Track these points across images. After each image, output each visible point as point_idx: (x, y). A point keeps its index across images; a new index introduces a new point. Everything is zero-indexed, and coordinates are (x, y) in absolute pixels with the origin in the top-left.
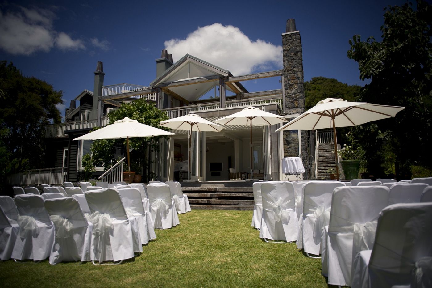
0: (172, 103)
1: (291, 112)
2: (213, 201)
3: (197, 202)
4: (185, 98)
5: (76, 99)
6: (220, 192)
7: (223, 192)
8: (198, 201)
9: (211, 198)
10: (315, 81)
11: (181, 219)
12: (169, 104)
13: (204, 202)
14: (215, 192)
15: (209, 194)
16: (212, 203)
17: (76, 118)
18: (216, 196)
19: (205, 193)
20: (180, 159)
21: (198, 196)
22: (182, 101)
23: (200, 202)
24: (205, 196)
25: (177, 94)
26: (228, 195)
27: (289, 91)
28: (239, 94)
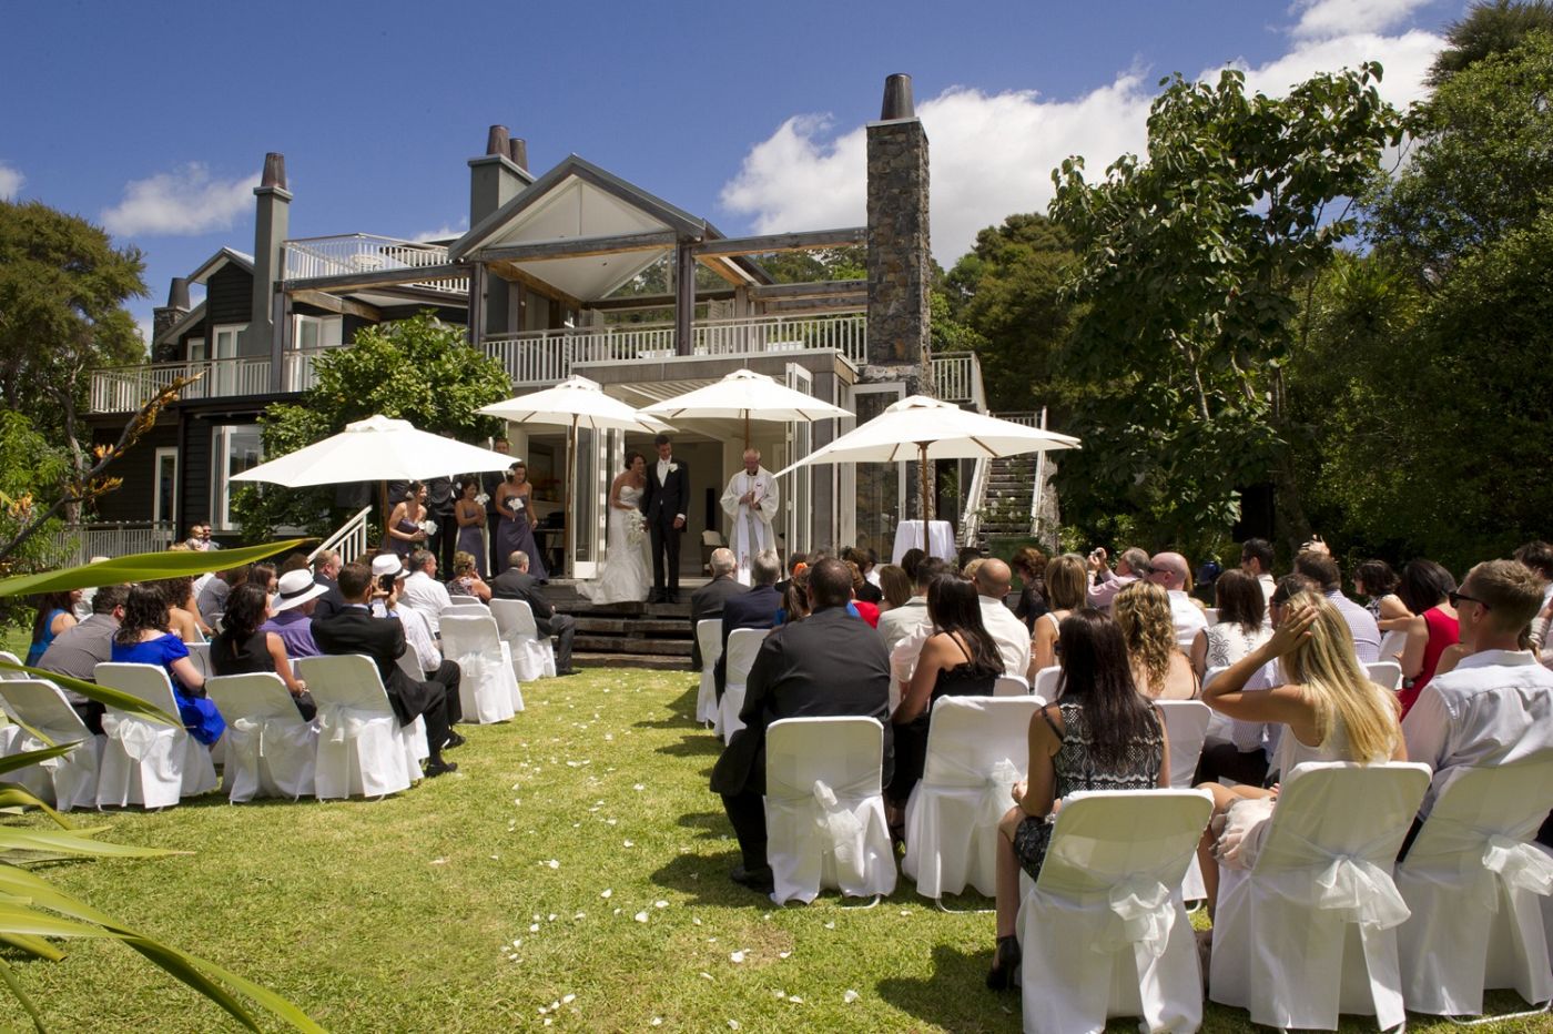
0: (522, 312)
1: (882, 375)
2: (629, 642)
3: (583, 645)
4: (566, 291)
5: (193, 278)
6: (652, 618)
7: (660, 618)
8: (587, 642)
9: (624, 635)
10: (1018, 229)
11: (531, 699)
12: (513, 319)
13: (602, 647)
14: (636, 616)
15: (619, 624)
16: (626, 648)
17: (191, 343)
18: (639, 628)
19: (609, 621)
20: (549, 493)
21: (589, 628)
22: (558, 302)
23: (593, 645)
24: (609, 629)
25: (539, 280)
26: (674, 628)
27: (880, 308)
28: (745, 287)
